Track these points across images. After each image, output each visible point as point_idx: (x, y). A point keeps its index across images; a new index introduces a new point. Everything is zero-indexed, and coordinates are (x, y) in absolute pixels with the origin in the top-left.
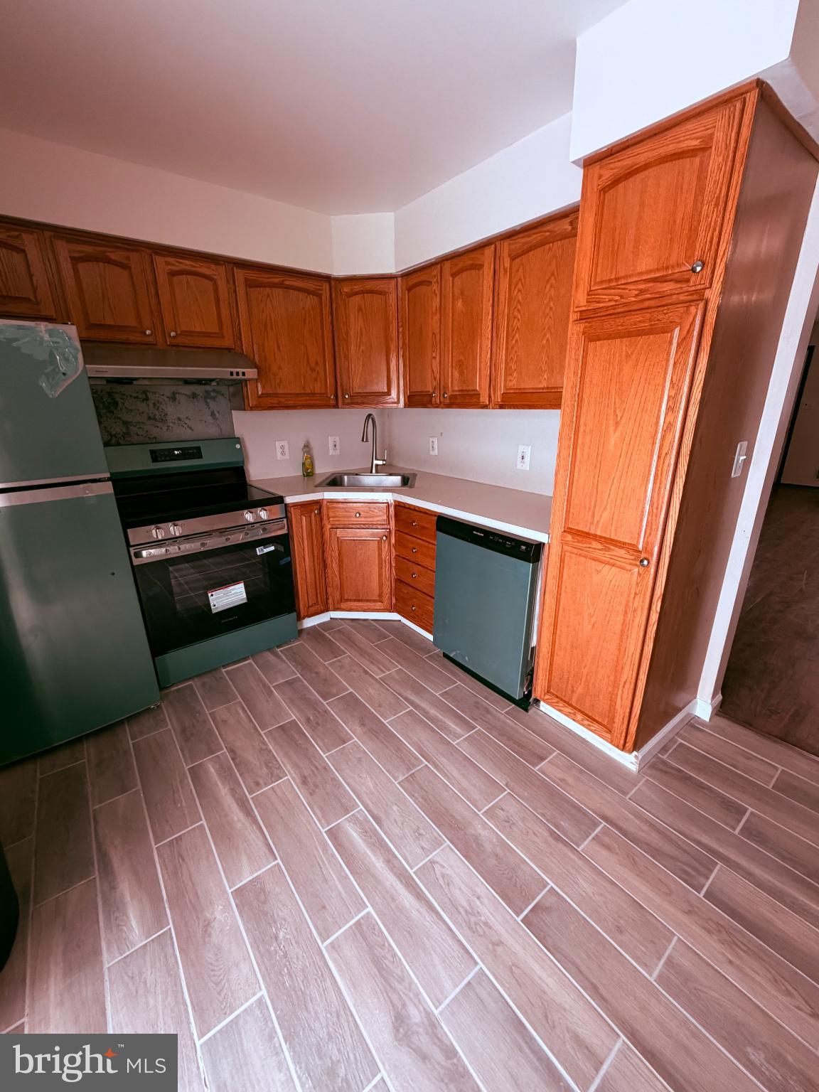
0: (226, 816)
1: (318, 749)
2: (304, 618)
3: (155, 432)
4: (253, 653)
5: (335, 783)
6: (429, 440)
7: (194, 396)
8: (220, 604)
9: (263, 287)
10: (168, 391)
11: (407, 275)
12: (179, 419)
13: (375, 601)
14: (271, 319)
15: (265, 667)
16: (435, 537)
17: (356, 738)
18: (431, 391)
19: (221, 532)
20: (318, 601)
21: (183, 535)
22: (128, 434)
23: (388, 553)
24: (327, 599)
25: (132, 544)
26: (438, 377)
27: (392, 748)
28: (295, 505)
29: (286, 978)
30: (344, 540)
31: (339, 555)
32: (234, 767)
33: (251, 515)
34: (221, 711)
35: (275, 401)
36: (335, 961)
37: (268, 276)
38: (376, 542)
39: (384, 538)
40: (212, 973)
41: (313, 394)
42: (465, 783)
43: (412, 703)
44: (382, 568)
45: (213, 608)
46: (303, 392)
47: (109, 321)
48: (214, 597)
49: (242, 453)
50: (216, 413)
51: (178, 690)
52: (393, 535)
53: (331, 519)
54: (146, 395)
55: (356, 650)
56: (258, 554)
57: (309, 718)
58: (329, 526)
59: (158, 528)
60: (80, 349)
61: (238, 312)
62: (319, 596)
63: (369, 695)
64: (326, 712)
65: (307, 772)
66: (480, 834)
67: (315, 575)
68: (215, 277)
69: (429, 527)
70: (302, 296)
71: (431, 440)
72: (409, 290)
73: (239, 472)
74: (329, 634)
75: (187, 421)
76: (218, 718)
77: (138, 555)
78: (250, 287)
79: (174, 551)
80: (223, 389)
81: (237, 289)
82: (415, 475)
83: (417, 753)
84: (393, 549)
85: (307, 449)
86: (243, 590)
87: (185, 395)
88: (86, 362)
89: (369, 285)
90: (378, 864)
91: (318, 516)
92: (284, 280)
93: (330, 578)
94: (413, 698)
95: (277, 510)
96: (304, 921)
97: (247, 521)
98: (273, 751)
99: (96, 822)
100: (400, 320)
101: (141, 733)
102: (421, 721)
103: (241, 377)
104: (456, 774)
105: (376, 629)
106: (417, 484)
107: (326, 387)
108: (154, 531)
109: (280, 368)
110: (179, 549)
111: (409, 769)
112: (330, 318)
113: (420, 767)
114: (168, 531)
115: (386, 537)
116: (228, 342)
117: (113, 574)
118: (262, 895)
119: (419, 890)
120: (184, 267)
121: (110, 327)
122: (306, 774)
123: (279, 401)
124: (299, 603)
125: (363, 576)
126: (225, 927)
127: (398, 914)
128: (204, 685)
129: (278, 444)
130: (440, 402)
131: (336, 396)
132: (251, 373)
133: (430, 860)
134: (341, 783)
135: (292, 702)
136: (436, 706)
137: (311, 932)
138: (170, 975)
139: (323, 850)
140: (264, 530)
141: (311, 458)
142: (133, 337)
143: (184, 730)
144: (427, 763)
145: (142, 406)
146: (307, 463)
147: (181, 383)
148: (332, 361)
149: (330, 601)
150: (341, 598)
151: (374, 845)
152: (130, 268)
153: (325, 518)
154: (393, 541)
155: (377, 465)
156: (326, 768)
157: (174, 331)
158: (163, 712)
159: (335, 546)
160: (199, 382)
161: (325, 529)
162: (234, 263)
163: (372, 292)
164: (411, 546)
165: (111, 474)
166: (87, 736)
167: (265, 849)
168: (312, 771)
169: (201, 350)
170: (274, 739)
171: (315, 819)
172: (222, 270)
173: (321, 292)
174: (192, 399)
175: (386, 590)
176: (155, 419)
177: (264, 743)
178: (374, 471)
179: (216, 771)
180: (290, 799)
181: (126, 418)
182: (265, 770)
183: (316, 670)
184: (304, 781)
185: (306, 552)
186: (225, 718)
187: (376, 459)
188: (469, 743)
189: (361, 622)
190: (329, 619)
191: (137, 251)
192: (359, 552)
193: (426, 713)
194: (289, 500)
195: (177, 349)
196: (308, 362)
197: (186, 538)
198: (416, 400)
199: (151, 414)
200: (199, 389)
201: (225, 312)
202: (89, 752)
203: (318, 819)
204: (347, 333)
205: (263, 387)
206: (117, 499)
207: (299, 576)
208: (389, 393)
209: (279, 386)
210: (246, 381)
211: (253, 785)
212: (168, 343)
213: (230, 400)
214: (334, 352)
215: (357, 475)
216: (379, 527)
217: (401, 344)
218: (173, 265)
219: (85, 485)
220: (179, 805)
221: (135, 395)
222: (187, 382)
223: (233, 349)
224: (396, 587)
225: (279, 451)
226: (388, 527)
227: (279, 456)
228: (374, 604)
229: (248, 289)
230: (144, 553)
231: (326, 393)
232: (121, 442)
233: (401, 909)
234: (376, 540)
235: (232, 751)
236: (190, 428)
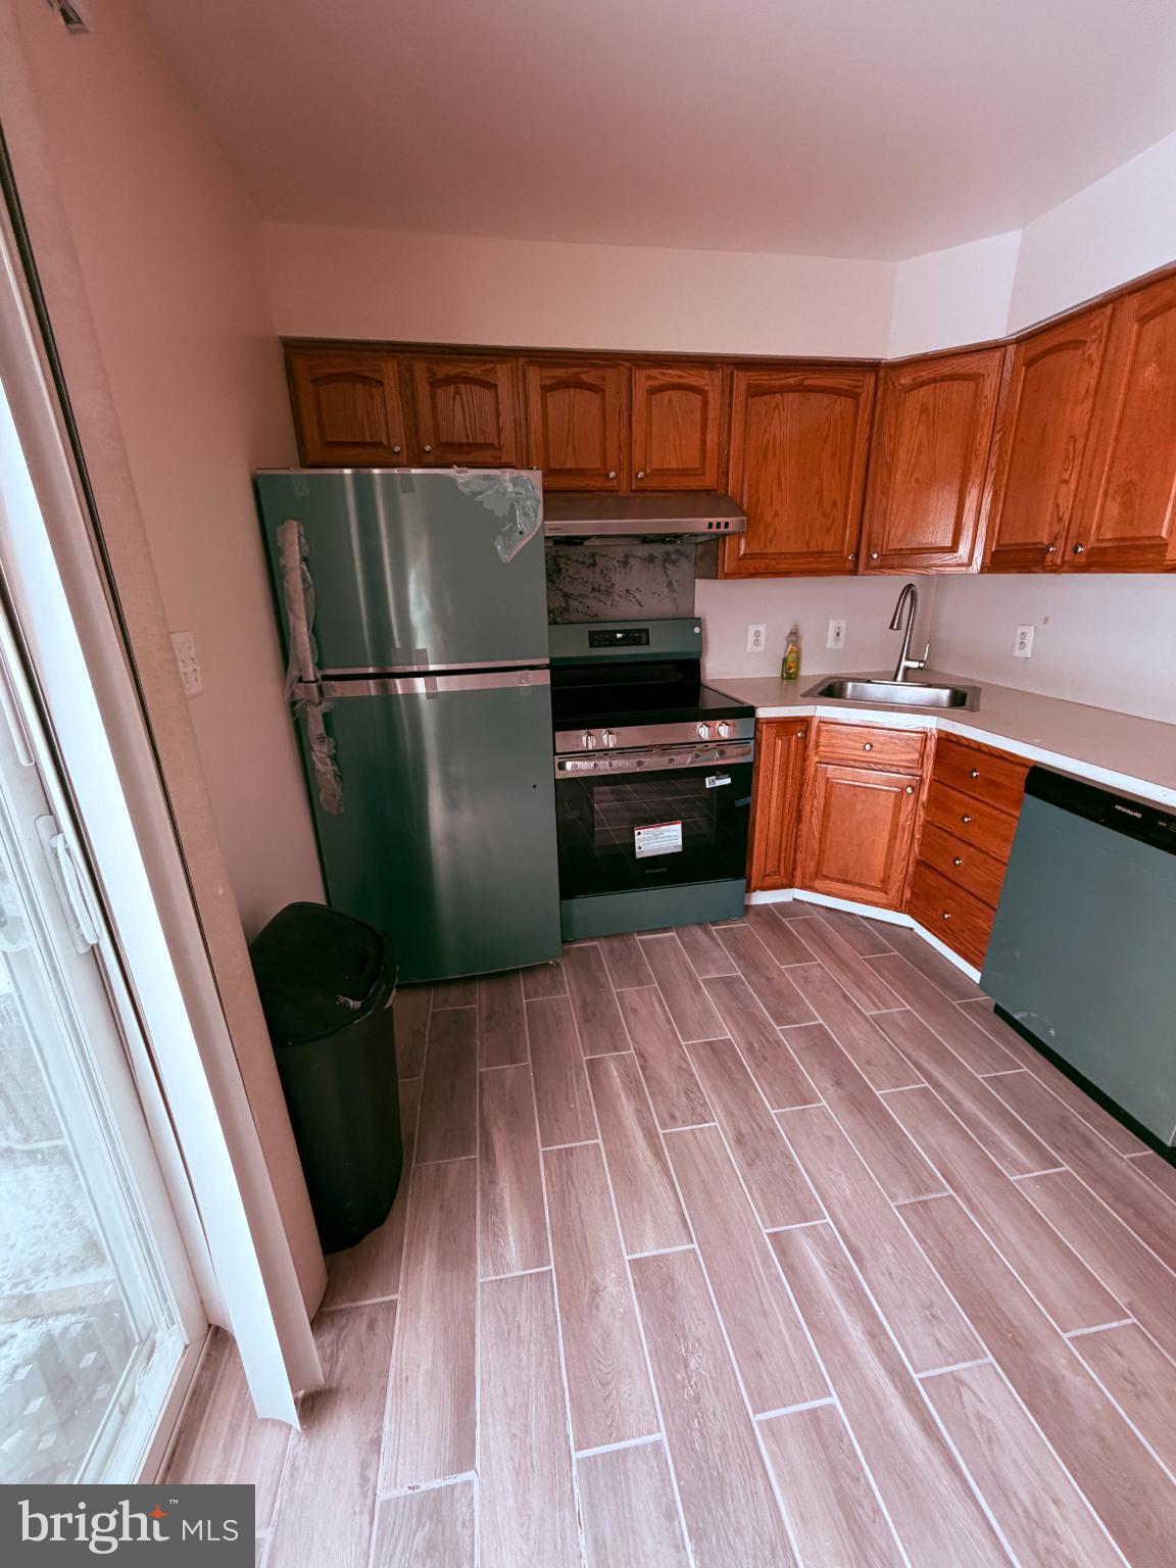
0: (629, 1146)
1: (764, 1097)
2: (755, 890)
3: (596, 607)
4: (678, 925)
5: (787, 1163)
6: (1016, 630)
7: (651, 559)
8: (650, 847)
9: (771, 393)
10: (619, 552)
11: (1027, 339)
12: (628, 591)
13: (874, 888)
14: (775, 442)
15: (693, 949)
16: (1018, 803)
17: (825, 1102)
18: (1046, 542)
19: (665, 748)
20: (779, 870)
21: (617, 747)
22: (566, 609)
23: (912, 816)
24: (794, 869)
25: (558, 751)
26: (1067, 517)
27: (888, 1144)
28: (770, 722)
29: (696, 1435)
30: (838, 783)
31: (824, 807)
32: (643, 1081)
33: (707, 729)
34: (630, 991)
35: (761, 564)
36: (771, 1453)
37: (782, 375)
38: (893, 795)
39: (909, 790)
40: (597, 1365)
41: (821, 553)
42: (1032, 1263)
43: (929, 1077)
44: (895, 838)
45: (637, 850)
46: (805, 550)
47: (570, 465)
48: (641, 836)
49: (700, 640)
50: (674, 582)
51: (580, 948)
52: (926, 788)
53: (821, 749)
54: (594, 560)
55: (833, 960)
56: (708, 786)
57: (753, 1046)
58: (816, 759)
59: (590, 735)
60: (542, 499)
61: (729, 437)
62: (782, 861)
63: (853, 1038)
64: (778, 1043)
65: (744, 1128)
66: (1063, 1377)
67: (782, 831)
68: (707, 388)
69: (1007, 783)
70: (826, 399)
71: (1020, 630)
72: (1029, 364)
73: (691, 667)
74: (790, 922)
75: (637, 595)
76: (627, 1004)
77: (562, 766)
78: (752, 397)
79: (605, 767)
80: (690, 550)
81: (734, 401)
82: (977, 690)
83: (933, 1167)
84: (921, 812)
85: (794, 638)
86: (679, 833)
87: (640, 558)
88: (546, 518)
89: (946, 368)
90: (855, 1333)
91: (801, 741)
92: (804, 380)
93: (804, 837)
94: (929, 1066)
95: (743, 727)
96: (727, 1360)
97: (700, 736)
98: (697, 1077)
99: (481, 1089)
100: (998, 421)
101: (536, 993)
102: (947, 1115)
103: (722, 529)
104: (1014, 1237)
105: (868, 932)
106: (984, 704)
107: (843, 542)
108: (585, 738)
109: (776, 514)
110: (611, 765)
111: (918, 1191)
112: (868, 429)
113: (939, 1195)
114: (599, 740)
115: (913, 789)
116: (709, 480)
117: (535, 787)
118: (669, 1285)
119: (927, 1417)
120: (668, 380)
121: (570, 471)
122: (743, 1130)
123: (767, 565)
124: (751, 864)
125: (859, 846)
126: (619, 1307)
127: (886, 1438)
128: (612, 951)
129: (752, 629)
130: (1063, 562)
131: (857, 555)
132: (734, 522)
133: (952, 1373)
134: (797, 1167)
135: (728, 1012)
136: (975, 1096)
137: (737, 1385)
138: (547, 1336)
139: (763, 1263)
140: (722, 753)
141: (798, 653)
142: (595, 483)
143: (584, 1005)
144: (952, 1193)
145: (587, 574)
146: (790, 659)
147: (636, 542)
148: (859, 501)
149: (798, 873)
150: (817, 871)
151: (849, 1296)
152: (603, 390)
153: (812, 744)
154: (924, 797)
155: (907, 669)
156: (773, 1132)
157: (642, 471)
158: (561, 971)
159: (820, 789)
160: (662, 539)
161: (808, 762)
162: (736, 364)
163: (952, 378)
164: (963, 811)
165: (551, 660)
166: (481, 977)
167: (676, 1218)
168: (752, 1128)
169: (673, 494)
170: (698, 1056)
171: (753, 1207)
172: (717, 376)
173: (859, 390)
174: (647, 563)
175: (897, 876)
176: (600, 591)
177: (684, 1059)
178: (900, 678)
179: (619, 1075)
180: (718, 1160)
181: (568, 589)
182: (684, 1099)
183: (767, 974)
184: (740, 1140)
185: (775, 793)
186: (636, 1006)
187: (908, 659)
188: (1041, 1186)
189: (844, 916)
190: (791, 899)
191: (615, 366)
192: (859, 806)
193: (956, 1104)
194: (763, 713)
195: (642, 495)
196: (820, 504)
197: (620, 751)
198: (1006, 559)
199: (595, 584)
200: (658, 550)
201: (711, 438)
202: (481, 998)
203: (757, 1207)
204: (893, 454)
205: (748, 545)
206: (552, 691)
207: (757, 828)
208: (953, 548)
209: (771, 542)
210: (724, 536)
211: (667, 1118)
212: (634, 488)
213: (695, 564)
214: (866, 483)
215: (869, 682)
216: (901, 770)
217: (993, 462)
218: (656, 378)
219: (523, 672)
220: (572, 1106)
221: (581, 559)
222: (644, 539)
223: (715, 490)
224: (915, 873)
225: (751, 638)
226: (919, 773)
227: (750, 646)
228: (871, 892)
229: (750, 399)
230: (569, 765)
231: (841, 552)
232: (558, 619)
233: (894, 1436)
234: (892, 791)
235: (641, 1056)
236: (639, 604)
